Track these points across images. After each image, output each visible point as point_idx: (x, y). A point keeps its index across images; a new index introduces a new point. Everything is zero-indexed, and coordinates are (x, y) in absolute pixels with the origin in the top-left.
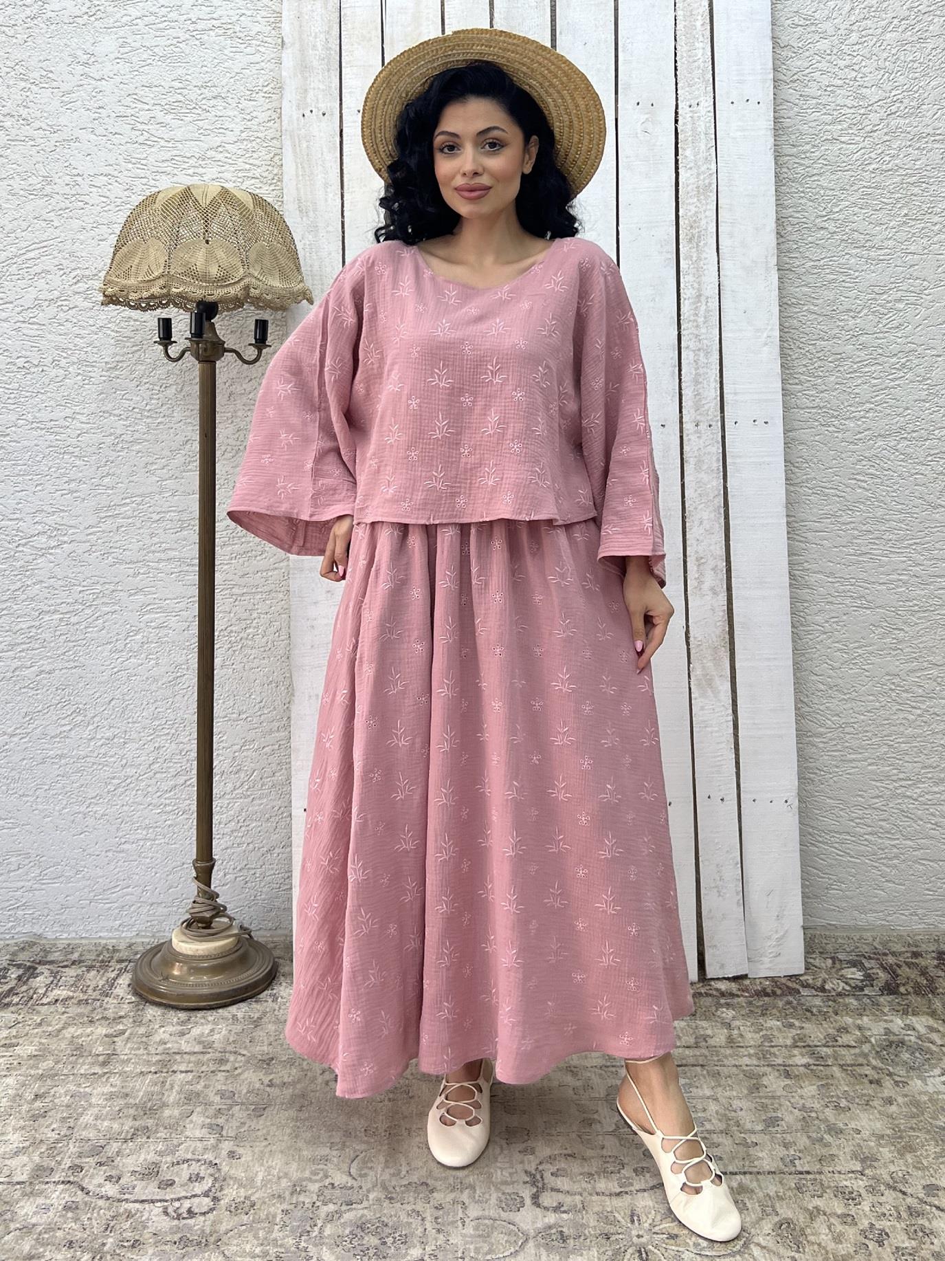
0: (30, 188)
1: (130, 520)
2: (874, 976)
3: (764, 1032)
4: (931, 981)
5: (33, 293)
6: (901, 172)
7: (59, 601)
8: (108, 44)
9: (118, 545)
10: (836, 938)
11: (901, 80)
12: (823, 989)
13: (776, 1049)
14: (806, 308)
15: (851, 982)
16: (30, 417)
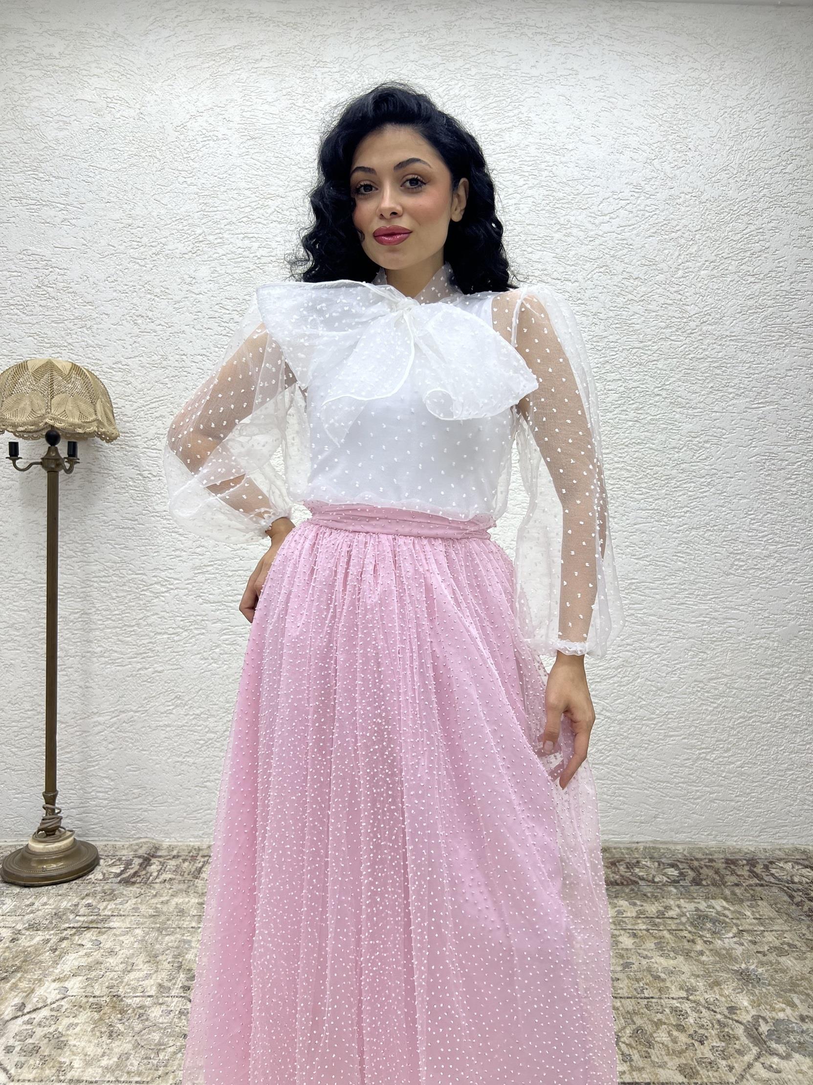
0: (153, 362)
1: (213, 576)
2: (686, 874)
3: (618, 908)
4: (722, 878)
5: (153, 431)
6: (709, 360)
7: (167, 626)
8: (204, 272)
9: (205, 591)
10: (660, 849)
11: (710, 301)
12: (654, 882)
13: (626, 920)
14: (647, 446)
15: (671, 877)
16: (150, 508)
